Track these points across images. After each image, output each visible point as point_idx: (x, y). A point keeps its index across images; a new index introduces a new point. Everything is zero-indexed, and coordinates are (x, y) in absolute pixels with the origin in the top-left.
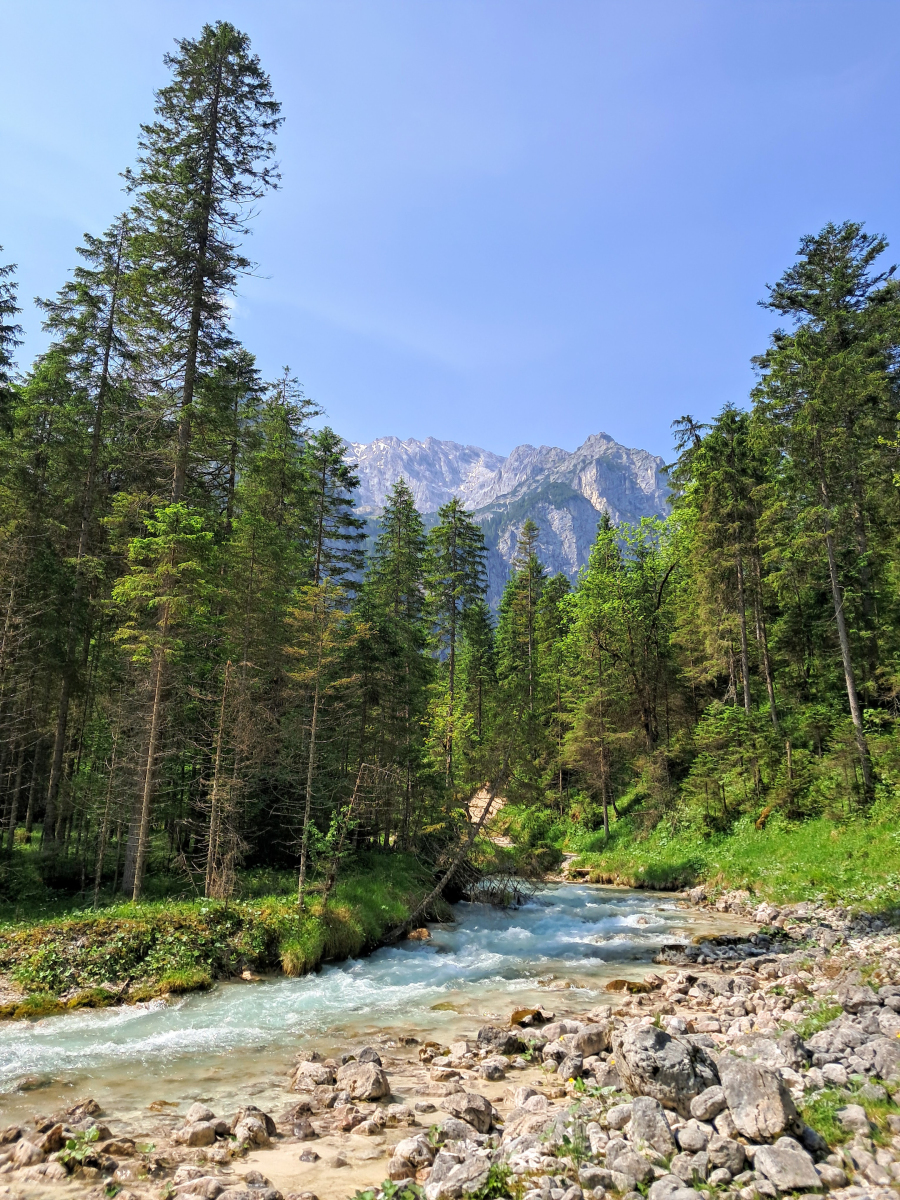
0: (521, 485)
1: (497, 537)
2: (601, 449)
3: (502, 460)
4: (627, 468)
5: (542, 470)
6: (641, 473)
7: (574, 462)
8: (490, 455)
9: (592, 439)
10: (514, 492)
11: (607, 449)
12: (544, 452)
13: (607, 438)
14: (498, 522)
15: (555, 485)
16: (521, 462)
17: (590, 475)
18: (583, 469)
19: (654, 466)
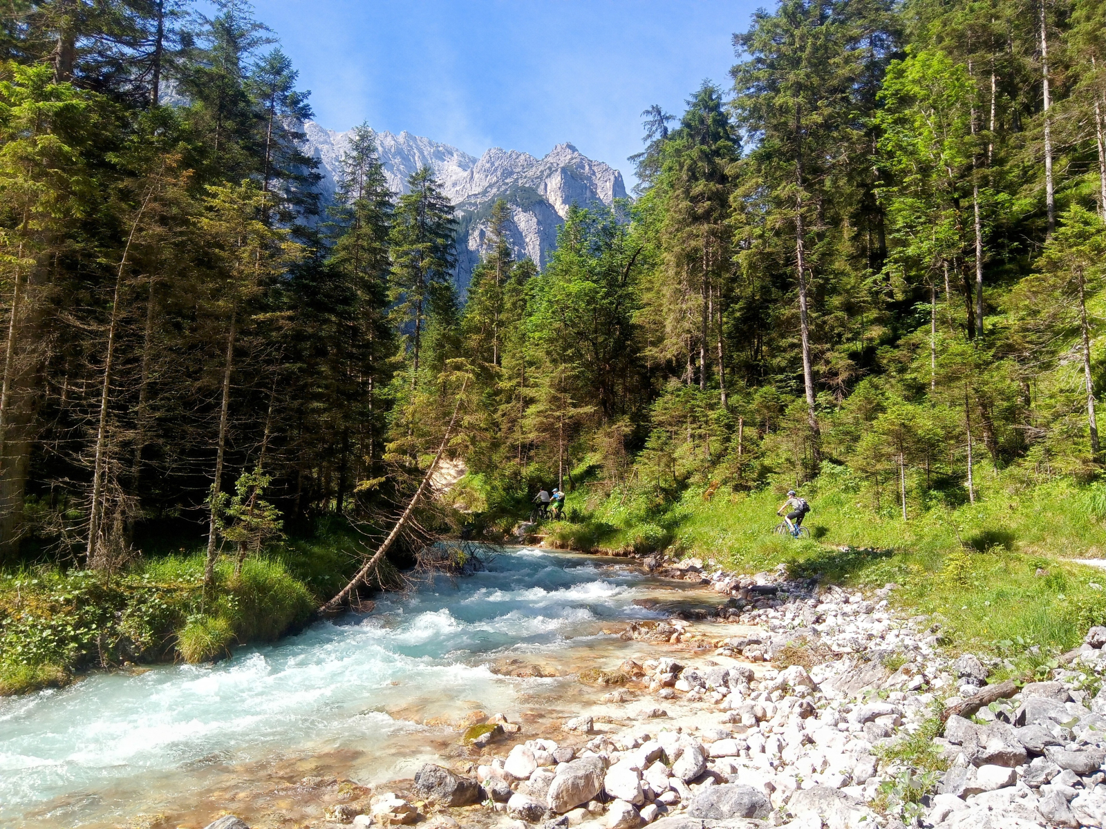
0: (491, 186)
1: (467, 234)
2: (565, 159)
3: (474, 161)
4: (589, 179)
5: (512, 173)
6: (599, 184)
7: (541, 168)
8: (463, 155)
9: (559, 147)
10: (485, 192)
11: (572, 159)
12: (514, 156)
13: (573, 149)
14: (469, 219)
15: (524, 189)
16: (493, 164)
17: (555, 182)
18: (549, 176)
19: (612, 178)
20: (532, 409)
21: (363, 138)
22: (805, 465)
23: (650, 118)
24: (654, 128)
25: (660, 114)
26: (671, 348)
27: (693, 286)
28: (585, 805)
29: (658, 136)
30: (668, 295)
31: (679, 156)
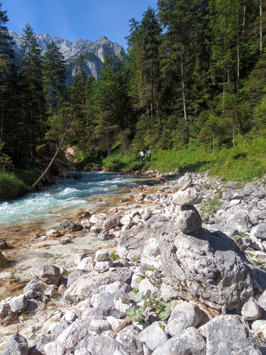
0: (78, 53)
1: (71, 71)
2: (104, 42)
3: (71, 44)
4: (112, 49)
5: (85, 48)
6: (116, 51)
7: (95, 46)
8: (67, 42)
9: (101, 38)
10: (76, 55)
11: (106, 42)
12: (86, 42)
13: (106, 38)
14: (71, 65)
15: (90, 54)
16: (78, 45)
17: (100, 51)
18: (98, 48)
19: (120, 49)
20: (97, 127)
21: (28, 29)
22: (184, 139)
23: (131, 23)
24: (133, 27)
25: (134, 22)
26: (142, 104)
27: (148, 82)
28: (115, 228)
29: (134, 30)
30: (140, 85)
31: (141, 35)
